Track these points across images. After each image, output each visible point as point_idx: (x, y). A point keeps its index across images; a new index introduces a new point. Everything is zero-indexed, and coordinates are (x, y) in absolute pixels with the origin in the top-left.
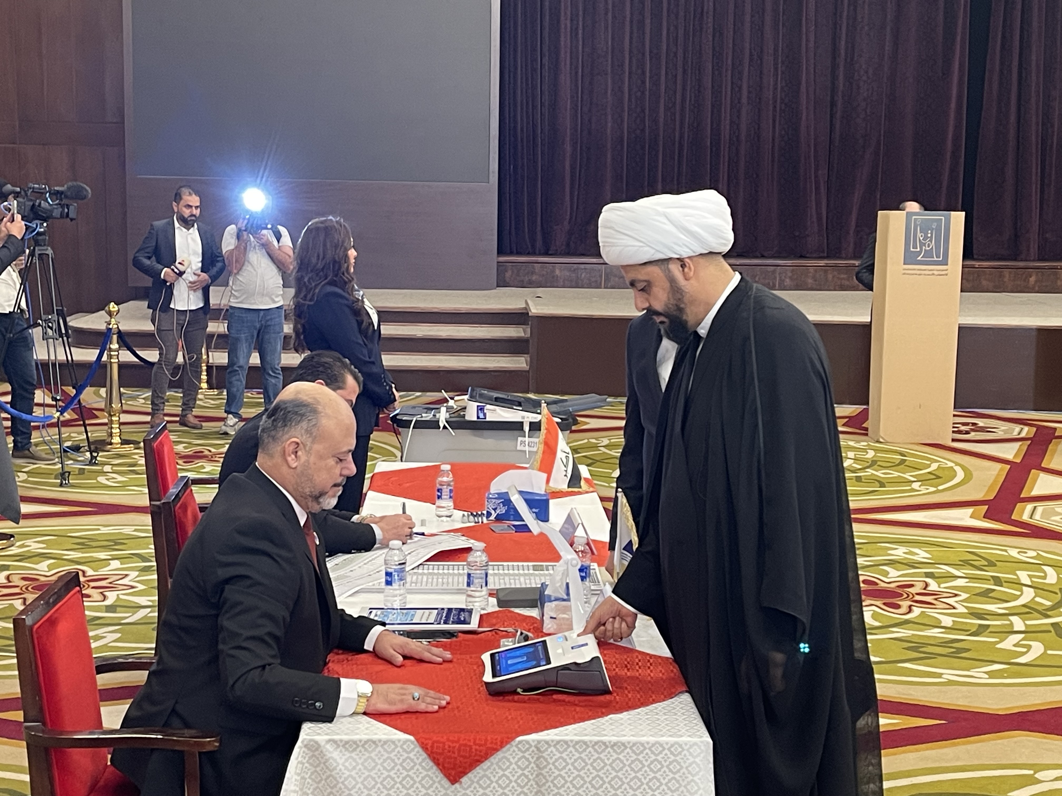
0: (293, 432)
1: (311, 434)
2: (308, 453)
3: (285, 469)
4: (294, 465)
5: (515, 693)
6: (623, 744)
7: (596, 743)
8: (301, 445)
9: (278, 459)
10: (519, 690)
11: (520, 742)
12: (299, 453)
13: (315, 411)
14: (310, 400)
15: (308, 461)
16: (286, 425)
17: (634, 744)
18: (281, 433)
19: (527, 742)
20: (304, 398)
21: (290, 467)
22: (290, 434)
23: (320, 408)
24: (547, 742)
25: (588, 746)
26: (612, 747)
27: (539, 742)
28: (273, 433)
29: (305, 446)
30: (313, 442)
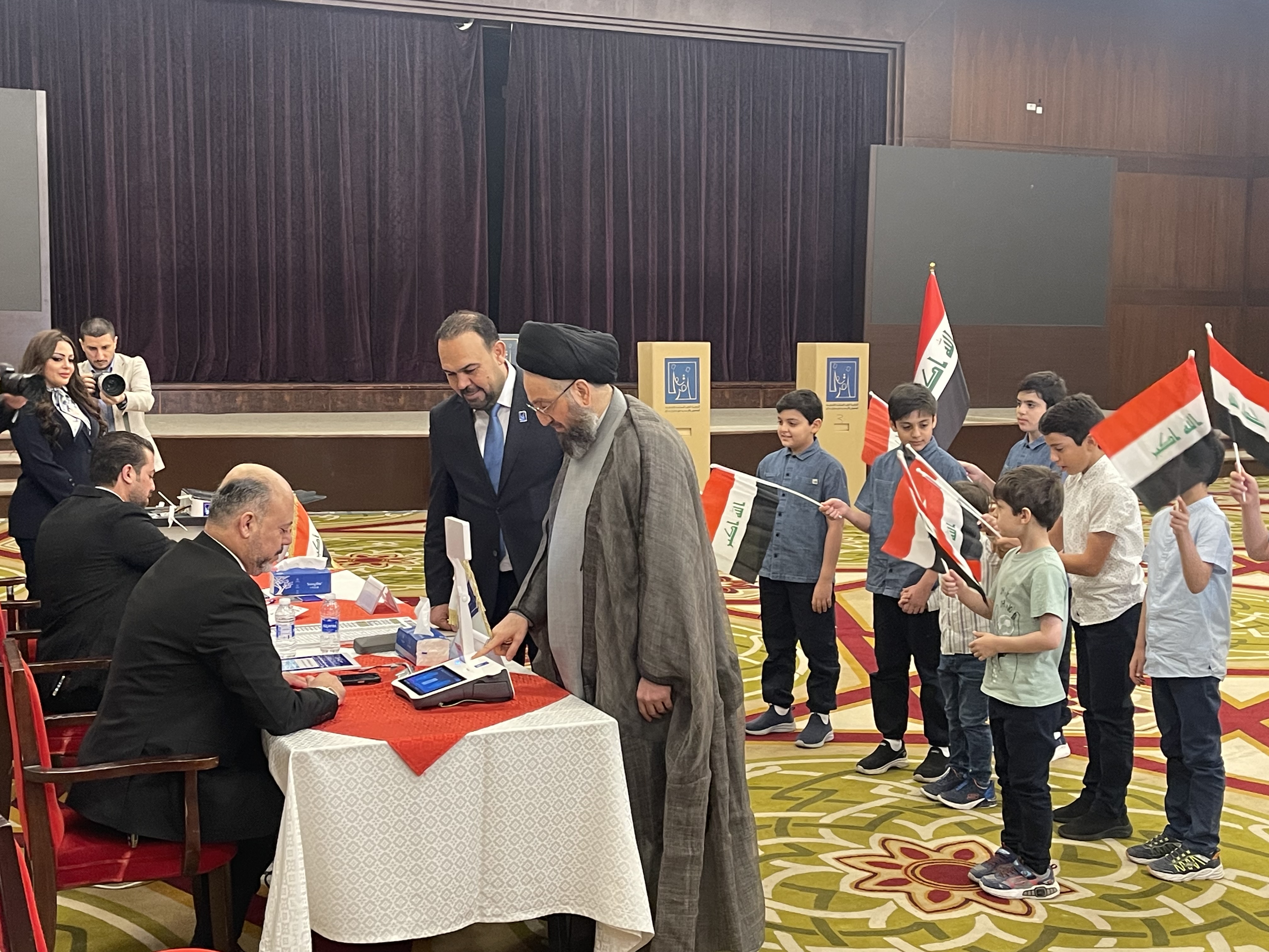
0: (247, 506)
1: (263, 509)
2: (260, 524)
3: (237, 539)
4: (247, 536)
5: (437, 706)
6: (552, 731)
7: (531, 732)
8: (253, 519)
9: (231, 530)
10: (441, 704)
11: (472, 737)
12: (251, 525)
13: (266, 489)
14: (261, 480)
15: (259, 532)
16: (240, 501)
17: (561, 730)
18: (236, 508)
19: (478, 737)
20: (255, 477)
21: (243, 537)
22: (244, 508)
23: (270, 487)
24: (493, 735)
25: (525, 735)
26: (543, 734)
27: (487, 735)
28: (228, 507)
29: (257, 518)
30: (264, 515)
